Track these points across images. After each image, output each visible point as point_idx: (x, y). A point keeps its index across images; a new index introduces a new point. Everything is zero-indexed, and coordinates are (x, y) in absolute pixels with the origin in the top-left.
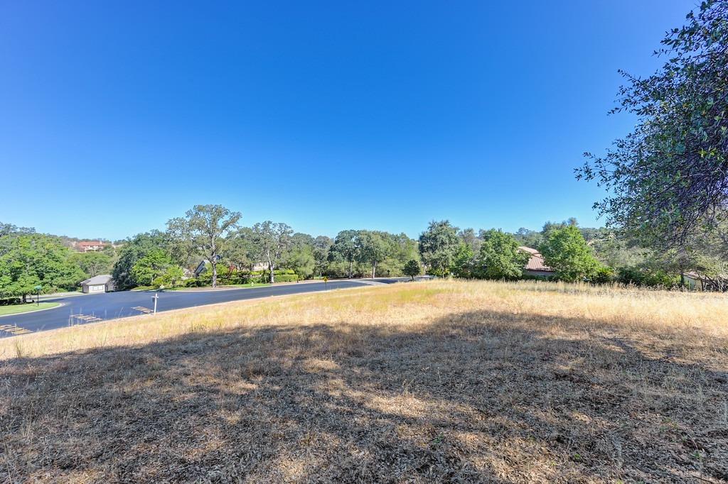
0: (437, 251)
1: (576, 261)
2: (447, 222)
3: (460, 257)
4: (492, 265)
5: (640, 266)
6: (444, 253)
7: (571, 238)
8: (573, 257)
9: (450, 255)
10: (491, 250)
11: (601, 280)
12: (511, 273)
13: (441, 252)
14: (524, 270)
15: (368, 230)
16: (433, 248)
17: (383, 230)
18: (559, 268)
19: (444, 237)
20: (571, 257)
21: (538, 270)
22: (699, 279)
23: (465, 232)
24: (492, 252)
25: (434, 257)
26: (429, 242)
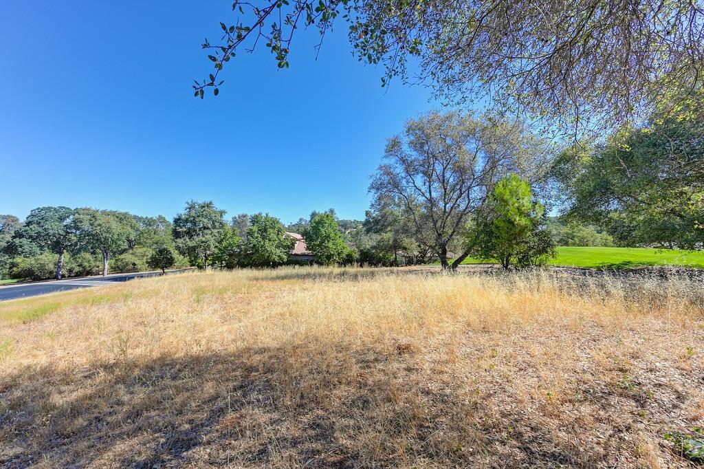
0: (195, 237)
1: (330, 245)
2: (211, 203)
3: (224, 243)
4: (257, 251)
5: (374, 247)
6: (204, 239)
7: (327, 225)
8: (328, 241)
9: (212, 242)
10: (256, 235)
11: (348, 260)
12: (277, 259)
13: (201, 238)
14: (289, 255)
15: (93, 208)
16: (190, 233)
17: (122, 210)
18: (318, 252)
19: (206, 221)
20: (326, 242)
21: (303, 255)
22: (404, 256)
23: (239, 217)
24: (257, 238)
25: (191, 244)
26: (185, 227)
